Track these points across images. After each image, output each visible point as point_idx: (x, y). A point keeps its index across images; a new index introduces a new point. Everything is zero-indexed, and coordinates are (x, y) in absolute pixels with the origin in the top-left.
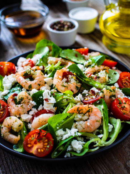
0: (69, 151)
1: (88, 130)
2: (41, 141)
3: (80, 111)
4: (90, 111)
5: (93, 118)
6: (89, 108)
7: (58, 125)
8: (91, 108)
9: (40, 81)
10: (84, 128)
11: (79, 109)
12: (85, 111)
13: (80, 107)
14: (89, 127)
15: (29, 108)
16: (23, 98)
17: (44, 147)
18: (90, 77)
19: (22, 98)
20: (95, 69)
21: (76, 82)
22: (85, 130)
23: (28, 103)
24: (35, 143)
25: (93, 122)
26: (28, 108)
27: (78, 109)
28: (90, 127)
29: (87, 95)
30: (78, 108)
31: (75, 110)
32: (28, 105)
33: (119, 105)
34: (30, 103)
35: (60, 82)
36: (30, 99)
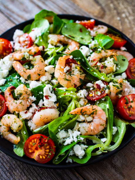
2: (43, 148)
3: (83, 113)
5: (97, 121)
6: (93, 110)
7: (59, 127)
8: (96, 110)
9: (40, 70)
10: (87, 132)
11: (83, 111)
13: (83, 109)
14: (92, 131)
16: (22, 94)
17: (45, 154)
18: (96, 65)
19: (20, 93)
20: (101, 56)
21: (80, 73)
23: (28, 99)
25: (97, 125)
26: (28, 105)
27: (81, 111)
29: (91, 89)
31: (78, 112)
32: (28, 102)
33: (125, 105)
34: (29, 99)
35: (63, 74)
36: (29, 95)
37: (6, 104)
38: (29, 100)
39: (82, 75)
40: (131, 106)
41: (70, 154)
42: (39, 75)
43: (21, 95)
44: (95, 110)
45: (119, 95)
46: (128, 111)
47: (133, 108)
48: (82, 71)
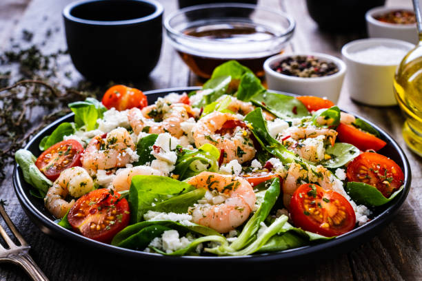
1: (212, 222)
2: (105, 211)
3: (213, 183)
4: (233, 187)
5: (232, 200)
6: (232, 181)
7: (156, 200)
8: (238, 182)
10: (204, 217)
11: (212, 180)
12: (222, 185)
13: (215, 177)
14: (215, 217)
15: (120, 159)
16: (116, 140)
17: (104, 223)
18: (285, 142)
19: (113, 138)
20: (304, 132)
21: (243, 140)
22: (207, 220)
23: (123, 150)
24: (92, 212)
25: (231, 208)
26: (118, 159)
27: (209, 178)
28: (217, 216)
29: (255, 169)
31: (202, 180)
32: (120, 154)
33: (307, 196)
34: (125, 152)
35: (207, 129)
36: (129, 146)
37: (80, 156)
38: (124, 154)
39: (247, 146)
40: (319, 205)
43: (113, 141)
45: (302, 181)
46: (306, 206)
47: (323, 210)
48: (250, 141)
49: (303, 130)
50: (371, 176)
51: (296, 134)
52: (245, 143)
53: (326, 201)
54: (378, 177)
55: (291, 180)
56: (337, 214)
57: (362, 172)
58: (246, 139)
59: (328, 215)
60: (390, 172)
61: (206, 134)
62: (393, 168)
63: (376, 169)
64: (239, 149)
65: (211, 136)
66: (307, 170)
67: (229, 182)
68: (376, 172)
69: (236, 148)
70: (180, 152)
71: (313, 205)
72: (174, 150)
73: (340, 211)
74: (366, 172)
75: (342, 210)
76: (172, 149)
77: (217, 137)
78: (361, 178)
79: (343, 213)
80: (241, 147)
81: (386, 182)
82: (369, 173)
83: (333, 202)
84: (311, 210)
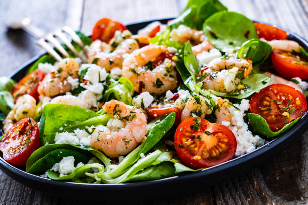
0: (53, 171)
1: (103, 146)
3: (117, 111)
4: (130, 118)
6: (131, 112)
8: (135, 115)
10: (98, 140)
11: (117, 109)
14: (106, 143)
15: (62, 88)
16: (63, 70)
18: (204, 73)
22: (99, 144)
23: (65, 79)
25: (119, 138)
26: (60, 88)
27: (115, 107)
30: (117, 106)
32: (61, 84)
33: (189, 129)
35: (135, 62)
36: (71, 75)
37: (39, 85)
38: (66, 83)
39: (167, 78)
40: (199, 137)
41: (53, 168)
42: (111, 63)
43: (60, 71)
44: (132, 114)
45: (193, 114)
46: (184, 140)
47: (202, 143)
48: (173, 73)
49: (224, 62)
50: (273, 107)
51: (218, 65)
52: (165, 75)
53: (208, 133)
54: (279, 108)
55: (186, 112)
56: (216, 147)
57: (265, 103)
58: (168, 71)
59: (205, 147)
60: (295, 103)
61: (133, 67)
62: (298, 99)
63: (280, 100)
64: (158, 81)
65: (136, 70)
66: (200, 104)
67: (128, 114)
68: (279, 103)
69: (156, 80)
70: (107, 83)
71: (193, 138)
72: (103, 82)
73: (220, 144)
74: (268, 103)
75: (223, 142)
76: (102, 80)
77: (141, 70)
78: (262, 109)
79: (223, 146)
80: (161, 79)
81: (285, 114)
82: (272, 104)
83: (216, 135)
84: (189, 143)
